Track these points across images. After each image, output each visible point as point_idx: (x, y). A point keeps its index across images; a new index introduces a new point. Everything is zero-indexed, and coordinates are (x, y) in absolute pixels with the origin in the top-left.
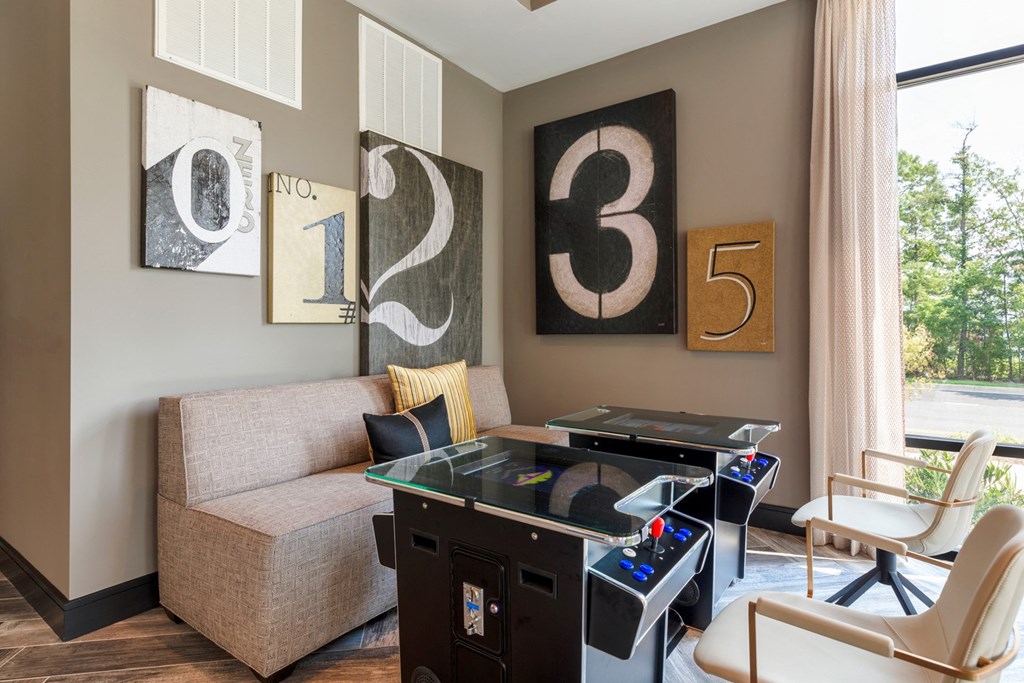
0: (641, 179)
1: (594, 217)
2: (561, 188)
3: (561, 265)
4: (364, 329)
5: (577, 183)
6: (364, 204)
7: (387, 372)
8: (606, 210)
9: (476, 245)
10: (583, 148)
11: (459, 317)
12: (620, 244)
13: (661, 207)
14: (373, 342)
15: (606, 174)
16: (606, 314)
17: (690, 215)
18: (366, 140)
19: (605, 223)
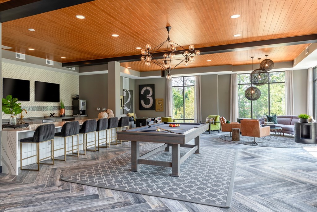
0: (151, 93)
1: (146, 97)
2: (142, 93)
3: (142, 102)
4: (124, 110)
5: (144, 92)
6: (124, 97)
7: (128, 114)
8: (147, 96)
9: (133, 99)
10: (145, 89)
11: (131, 108)
12: (149, 100)
13: (153, 96)
14: (125, 111)
15: (147, 92)
16: (148, 108)
17: (156, 97)
18: (124, 90)
19: (147, 97)
